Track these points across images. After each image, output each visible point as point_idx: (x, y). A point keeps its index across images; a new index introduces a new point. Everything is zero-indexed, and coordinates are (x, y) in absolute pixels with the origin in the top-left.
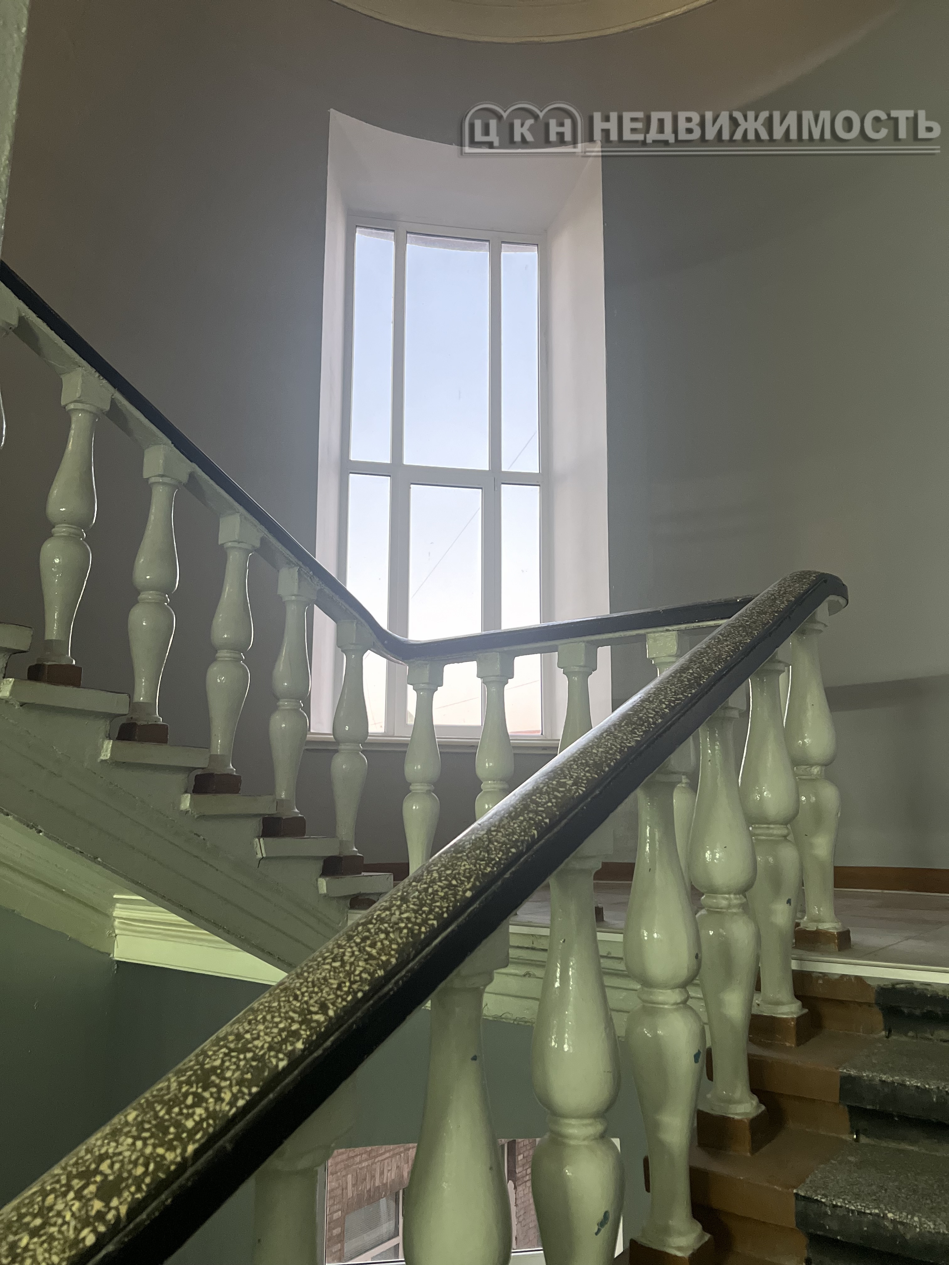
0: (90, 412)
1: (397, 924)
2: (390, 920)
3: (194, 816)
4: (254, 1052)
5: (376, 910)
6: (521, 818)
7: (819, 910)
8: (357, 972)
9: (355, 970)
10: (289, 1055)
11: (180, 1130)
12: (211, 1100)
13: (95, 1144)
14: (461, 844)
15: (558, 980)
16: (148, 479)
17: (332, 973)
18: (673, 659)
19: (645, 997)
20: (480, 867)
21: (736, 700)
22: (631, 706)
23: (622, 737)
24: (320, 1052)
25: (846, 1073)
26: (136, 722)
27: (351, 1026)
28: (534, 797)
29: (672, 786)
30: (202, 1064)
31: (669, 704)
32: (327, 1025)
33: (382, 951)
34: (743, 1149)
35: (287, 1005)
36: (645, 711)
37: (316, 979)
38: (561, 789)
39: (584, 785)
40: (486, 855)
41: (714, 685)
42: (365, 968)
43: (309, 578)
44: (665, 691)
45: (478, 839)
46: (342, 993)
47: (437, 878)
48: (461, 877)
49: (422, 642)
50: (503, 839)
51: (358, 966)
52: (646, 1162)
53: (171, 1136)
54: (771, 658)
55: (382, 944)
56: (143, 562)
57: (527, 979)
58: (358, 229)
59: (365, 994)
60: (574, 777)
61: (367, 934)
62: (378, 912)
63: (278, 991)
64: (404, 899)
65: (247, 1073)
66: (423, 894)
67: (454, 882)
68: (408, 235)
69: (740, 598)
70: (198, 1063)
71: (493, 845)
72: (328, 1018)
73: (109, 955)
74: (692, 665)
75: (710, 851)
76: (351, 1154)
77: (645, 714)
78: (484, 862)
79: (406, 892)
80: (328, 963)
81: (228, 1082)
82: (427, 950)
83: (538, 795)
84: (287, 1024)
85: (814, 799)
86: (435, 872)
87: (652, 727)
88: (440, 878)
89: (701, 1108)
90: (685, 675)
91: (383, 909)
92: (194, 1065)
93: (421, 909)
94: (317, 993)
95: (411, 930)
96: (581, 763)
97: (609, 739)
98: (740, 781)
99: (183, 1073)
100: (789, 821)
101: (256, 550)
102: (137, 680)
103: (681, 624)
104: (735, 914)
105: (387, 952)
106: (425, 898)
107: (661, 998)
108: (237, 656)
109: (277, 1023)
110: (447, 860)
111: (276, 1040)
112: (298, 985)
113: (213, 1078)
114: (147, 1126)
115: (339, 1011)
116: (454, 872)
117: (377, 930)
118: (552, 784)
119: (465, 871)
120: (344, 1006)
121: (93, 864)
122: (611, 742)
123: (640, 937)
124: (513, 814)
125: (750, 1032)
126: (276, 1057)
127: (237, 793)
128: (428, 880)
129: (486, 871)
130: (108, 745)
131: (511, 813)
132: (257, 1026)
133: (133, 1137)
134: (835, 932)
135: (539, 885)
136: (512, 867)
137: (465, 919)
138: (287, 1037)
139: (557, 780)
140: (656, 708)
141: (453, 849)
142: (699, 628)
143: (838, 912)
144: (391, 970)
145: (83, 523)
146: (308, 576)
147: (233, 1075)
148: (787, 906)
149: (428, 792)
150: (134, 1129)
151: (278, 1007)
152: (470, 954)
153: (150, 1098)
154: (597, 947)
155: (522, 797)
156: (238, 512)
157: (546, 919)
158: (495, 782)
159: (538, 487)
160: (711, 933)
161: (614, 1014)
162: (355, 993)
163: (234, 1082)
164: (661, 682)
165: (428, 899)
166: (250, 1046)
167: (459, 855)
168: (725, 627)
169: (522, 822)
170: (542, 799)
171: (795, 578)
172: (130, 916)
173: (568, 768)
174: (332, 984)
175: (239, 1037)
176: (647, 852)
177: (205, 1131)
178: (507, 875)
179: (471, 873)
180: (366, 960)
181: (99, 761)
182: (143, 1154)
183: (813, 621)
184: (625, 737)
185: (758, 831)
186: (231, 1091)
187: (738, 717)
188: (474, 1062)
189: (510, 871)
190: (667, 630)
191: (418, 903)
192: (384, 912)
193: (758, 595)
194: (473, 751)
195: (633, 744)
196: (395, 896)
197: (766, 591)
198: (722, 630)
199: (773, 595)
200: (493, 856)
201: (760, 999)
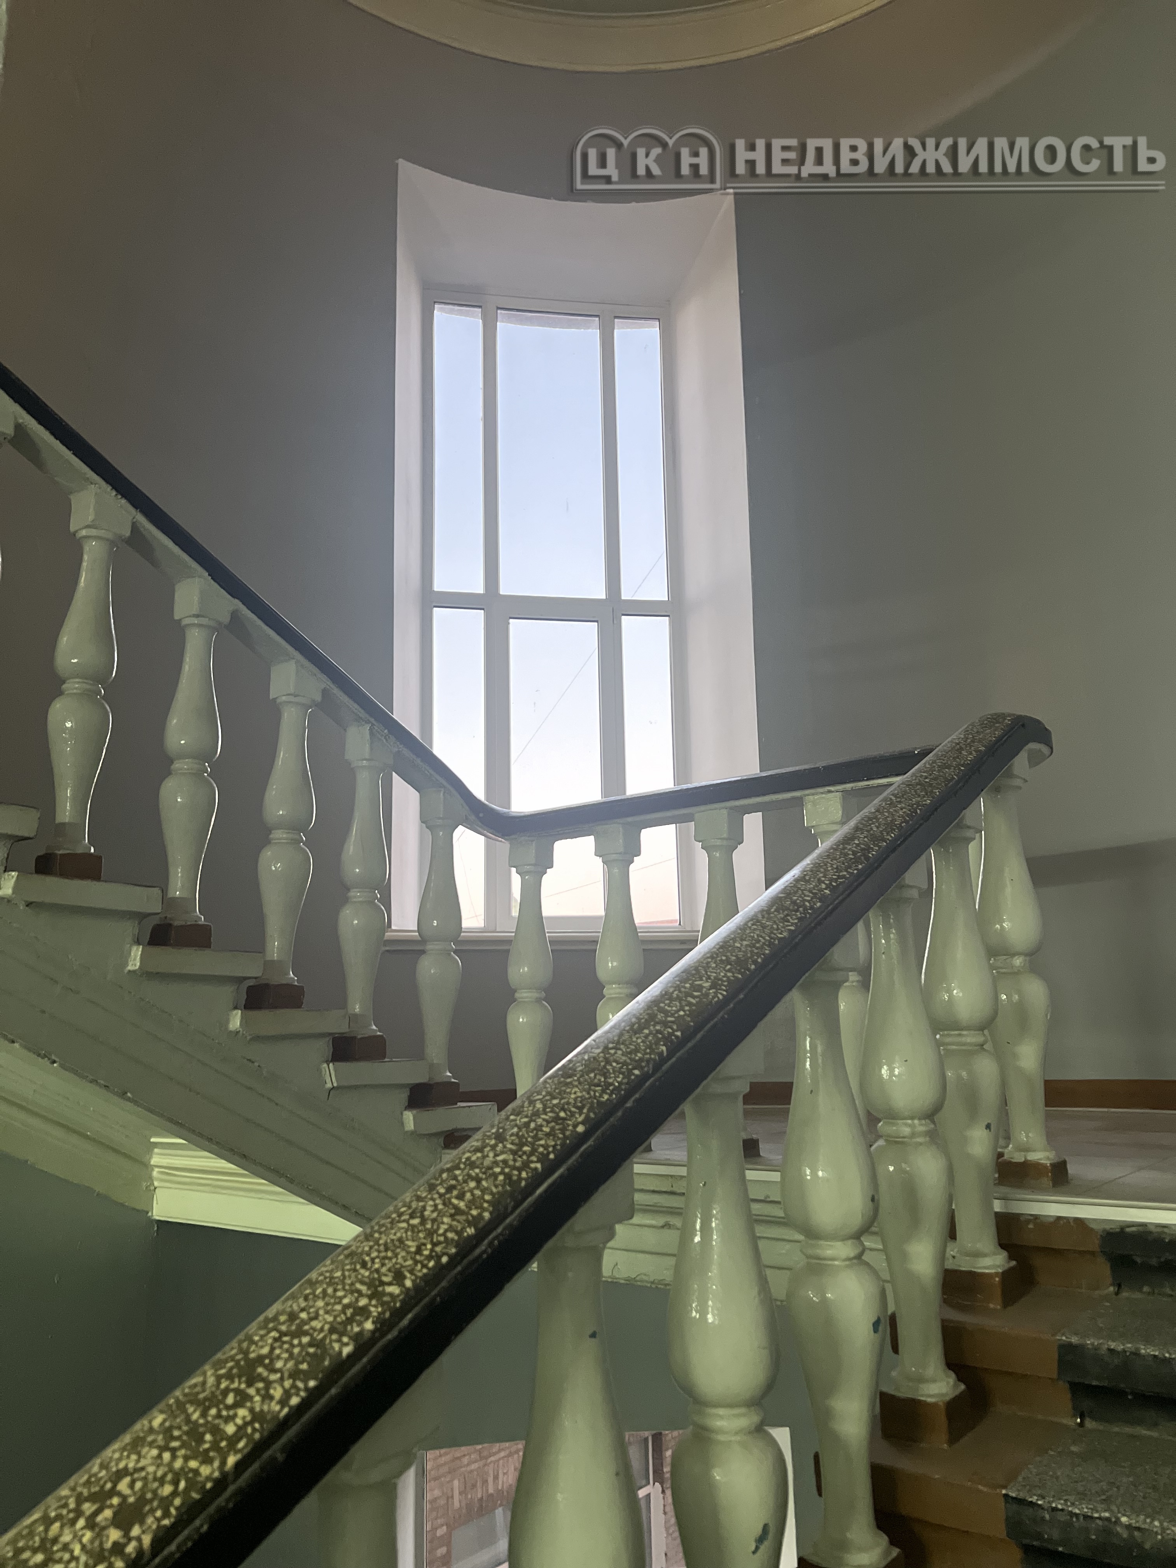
0: (107, 540)
1: (491, 1168)
2: (482, 1164)
3: (246, 1037)
4: (311, 1335)
5: (466, 1151)
6: (646, 1031)
7: (1027, 1136)
8: (441, 1231)
9: (438, 1228)
10: (356, 1338)
11: (218, 1438)
12: (257, 1398)
13: (111, 1458)
14: (571, 1065)
15: (698, 1233)
16: (180, 620)
17: (409, 1233)
18: (835, 827)
19: (810, 1252)
20: (595, 1094)
21: (913, 876)
22: (783, 887)
23: (772, 927)
24: (394, 1333)
25: (1064, 1341)
26: (171, 922)
27: (434, 1299)
28: (662, 1005)
29: (837, 986)
30: (246, 1353)
31: (831, 883)
32: (404, 1299)
33: (472, 1204)
34: (939, 1440)
35: (353, 1275)
36: (800, 892)
37: (389, 1241)
38: (696, 994)
39: (724, 988)
40: (603, 1079)
41: (885, 859)
42: (451, 1226)
43: (383, 738)
44: (825, 867)
45: (592, 1059)
46: (422, 1258)
47: (541, 1109)
48: (570, 1107)
49: (527, 814)
50: (624, 1058)
51: (443, 1223)
52: (816, 1457)
53: (207, 1446)
54: (957, 823)
55: (473, 1195)
56: (176, 723)
57: (666, 1231)
58: (436, 306)
59: (452, 1258)
60: (712, 978)
61: (453, 1182)
62: (468, 1155)
63: (342, 1257)
64: (500, 1138)
65: (302, 1363)
66: (524, 1130)
67: (562, 1114)
68: (499, 311)
69: (919, 748)
70: (241, 1351)
71: (611, 1065)
72: (403, 1289)
73: (148, 1213)
74: (858, 834)
75: (888, 1066)
76: (458, 1454)
77: (800, 896)
78: (600, 1088)
79: (503, 1128)
80: (404, 1221)
81: (279, 1375)
82: (530, 1200)
83: (667, 1002)
84: (354, 1299)
85: (1017, 997)
86: (539, 1101)
87: (809, 913)
88: (544, 1109)
89: (885, 1389)
90: (849, 847)
91: (474, 1151)
92: (236, 1354)
93: (520, 1149)
94: (390, 1259)
95: (508, 1177)
96: (721, 960)
97: (755, 929)
98: (923, 977)
99: (223, 1365)
100: (987, 1025)
101: (317, 705)
102: (171, 870)
103: (845, 783)
104: (921, 1144)
105: (478, 1204)
106: (526, 1135)
107: (829, 1253)
108: (297, 837)
109: (341, 1298)
110: (554, 1087)
111: (339, 1319)
112: (367, 1249)
113: (260, 1370)
114: (176, 1433)
115: (418, 1281)
116: (563, 1101)
117: (466, 1177)
118: (685, 988)
119: (575, 1099)
120: (425, 1275)
121: (121, 1101)
122: (758, 932)
123: (802, 1176)
124: (637, 1026)
125: (944, 1293)
126: (339, 1341)
127: (299, 1007)
128: (530, 1112)
129: (602, 1099)
130: (137, 952)
131: (634, 1025)
132: (315, 1301)
133: (159, 1447)
134: (1048, 1163)
135: (670, 1114)
136: (635, 1093)
137: (577, 1160)
138: (353, 1315)
139: (690, 982)
140: (814, 888)
141: (560, 1073)
142: (868, 788)
143: (1051, 1137)
144: (484, 1227)
145: (99, 677)
146: (382, 735)
147: (285, 1365)
148: (985, 1132)
149: (538, 1000)
150: (160, 1437)
151: (342, 1278)
152: (585, 1203)
153: (181, 1398)
154: (746, 1190)
155: (647, 1005)
156: (293, 659)
157: (680, 1155)
158: (621, 986)
159: (667, 618)
160: (891, 1168)
161: (769, 1272)
162: (439, 1257)
163: (286, 1375)
164: (820, 856)
165: (529, 1136)
166: (306, 1327)
167: (569, 1080)
168: (899, 786)
169: (646, 1036)
170: (672, 1007)
171: (985, 722)
172: (171, 1164)
173: (703, 967)
174: (409, 1247)
175: (293, 1317)
176: (807, 1069)
177: (250, 1437)
178: (629, 1104)
179: (584, 1102)
180: (452, 1216)
181: (126, 971)
182: (171, 1469)
183: (1010, 775)
184: (775, 926)
185: (948, 1040)
186: (283, 1387)
187: (917, 897)
188: (593, 1339)
189: (633, 1099)
190: (830, 792)
191: (517, 1141)
192: (475, 1154)
193: (941, 744)
194: (593, 947)
195: (785, 934)
196: (488, 1134)
197: (950, 739)
198: (895, 789)
199: (958, 744)
200: (611, 1081)
201: (956, 1250)
